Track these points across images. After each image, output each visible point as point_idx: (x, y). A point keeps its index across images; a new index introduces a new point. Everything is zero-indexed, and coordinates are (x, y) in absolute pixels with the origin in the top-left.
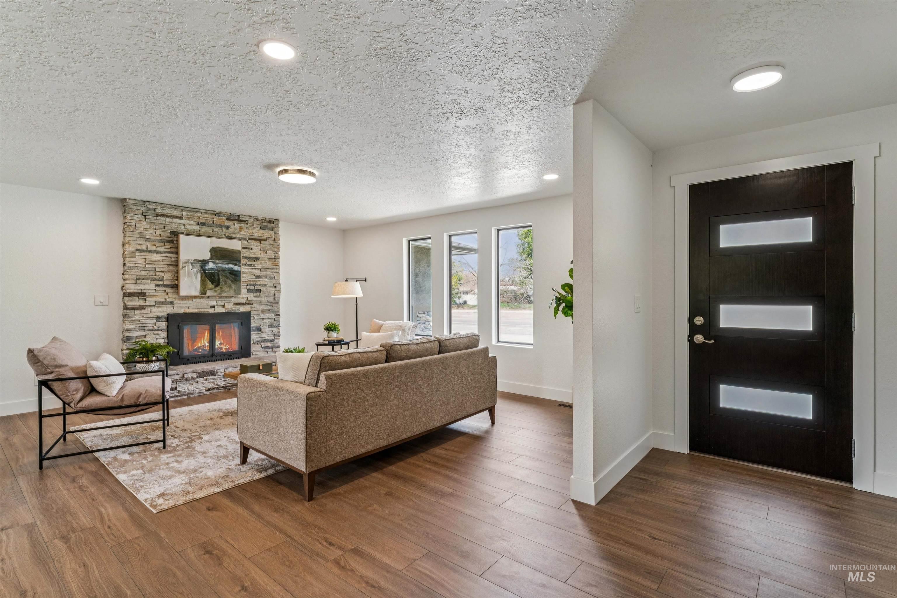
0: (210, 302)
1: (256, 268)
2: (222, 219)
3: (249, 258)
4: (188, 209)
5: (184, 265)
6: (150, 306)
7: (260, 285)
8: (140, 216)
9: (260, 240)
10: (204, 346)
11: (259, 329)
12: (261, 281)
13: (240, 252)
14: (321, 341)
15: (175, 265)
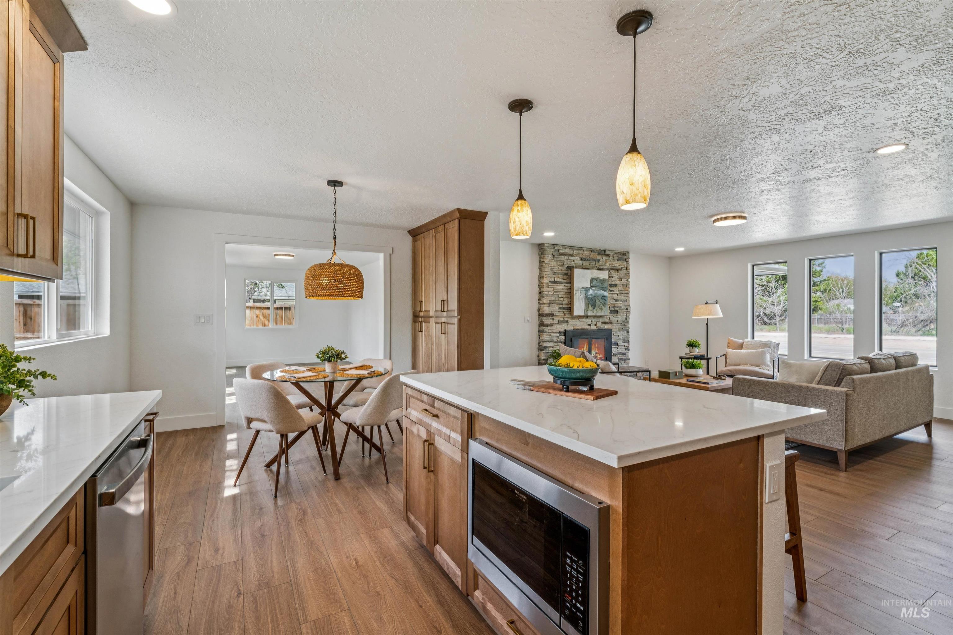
0: (589, 321)
1: (615, 293)
2: (595, 254)
3: (612, 285)
4: (576, 248)
5: (576, 292)
6: (556, 324)
7: (618, 307)
8: (551, 256)
9: (618, 270)
11: (617, 344)
12: (618, 304)
13: (608, 281)
14: (684, 355)
15: (570, 292)
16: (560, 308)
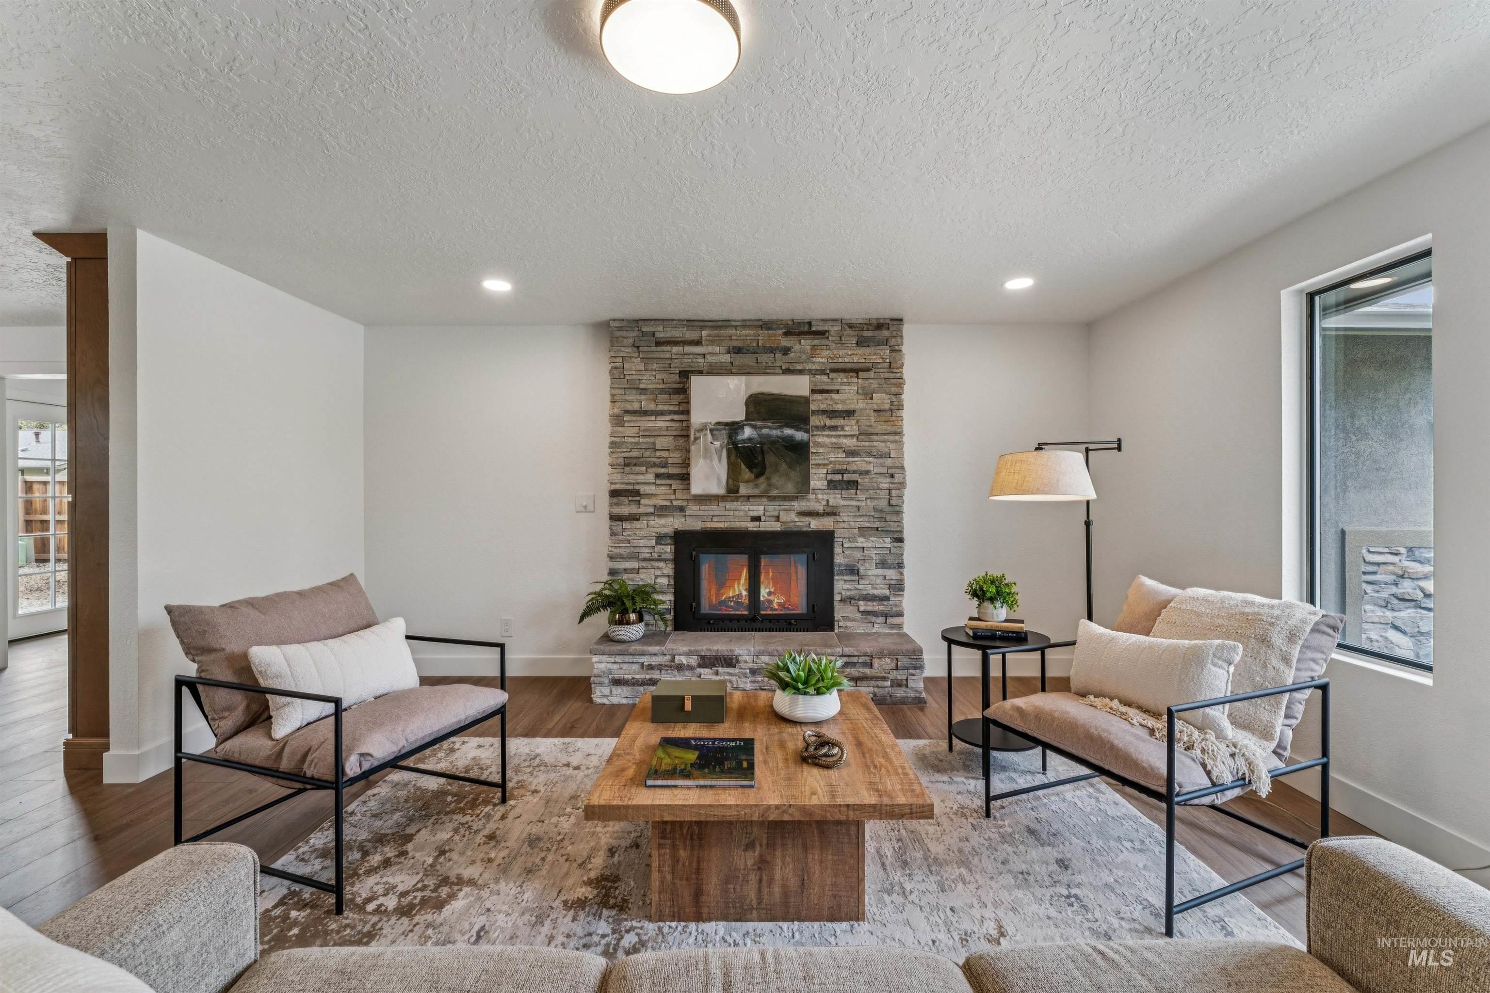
0: (751, 508)
1: (847, 433)
2: (775, 335)
3: (832, 414)
4: (710, 324)
5: (698, 435)
6: (647, 514)
7: (854, 472)
8: (630, 350)
9: (856, 371)
10: (739, 596)
11: (852, 571)
12: (859, 463)
13: (806, 401)
14: (960, 628)
15: (684, 435)
16: (658, 476)
